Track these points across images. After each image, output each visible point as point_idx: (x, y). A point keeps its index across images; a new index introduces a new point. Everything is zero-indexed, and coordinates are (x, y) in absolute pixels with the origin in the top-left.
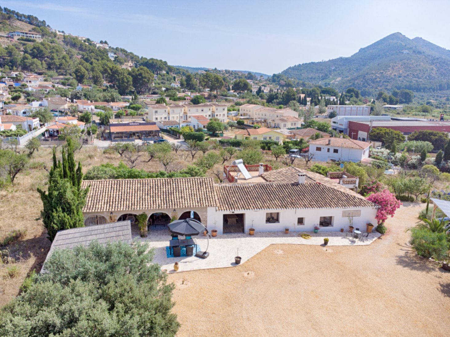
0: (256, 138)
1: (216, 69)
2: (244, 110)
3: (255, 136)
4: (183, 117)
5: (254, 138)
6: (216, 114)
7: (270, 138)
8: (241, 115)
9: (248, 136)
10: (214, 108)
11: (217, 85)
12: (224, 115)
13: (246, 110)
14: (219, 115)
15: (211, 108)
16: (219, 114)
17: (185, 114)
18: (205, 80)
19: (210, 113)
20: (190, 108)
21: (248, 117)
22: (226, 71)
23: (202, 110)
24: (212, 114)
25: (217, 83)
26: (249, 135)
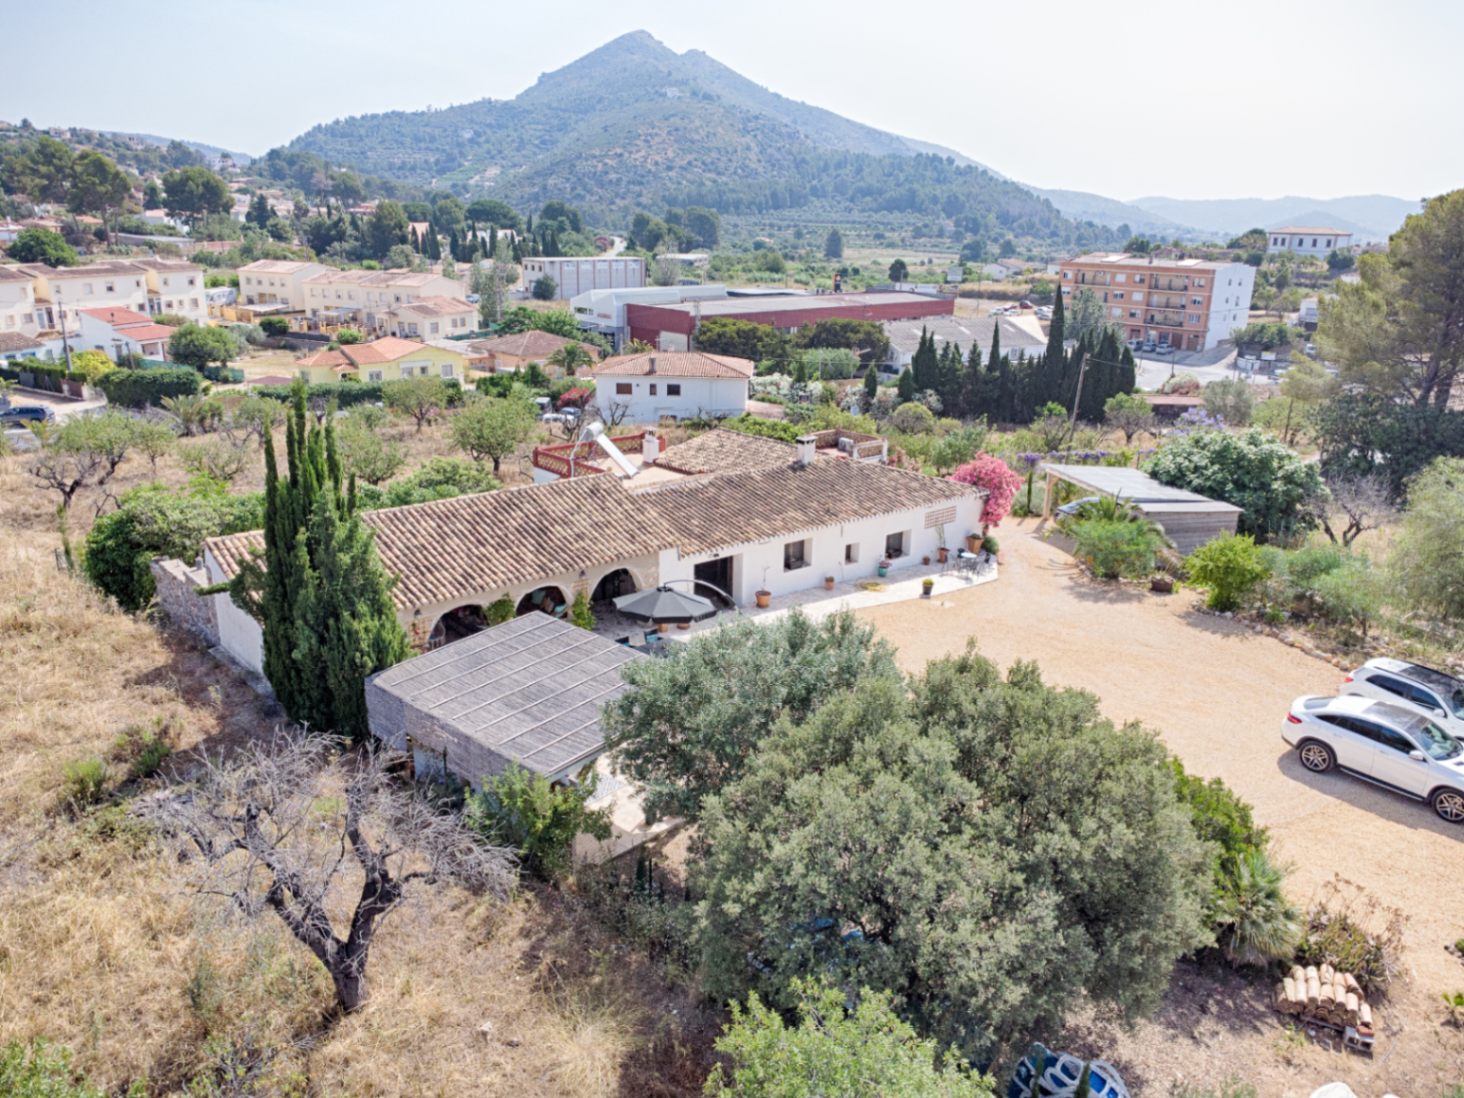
0: (378, 376)
1: (26, 124)
2: (260, 283)
3: (375, 369)
4: (35, 318)
5: (371, 376)
6: (164, 300)
7: (423, 370)
8: (251, 301)
9: (349, 370)
10: (153, 277)
11: (102, 189)
12: (195, 302)
13: (266, 283)
14: (175, 304)
15: (143, 279)
16: (175, 300)
17: (43, 307)
18: (43, 169)
19: (140, 297)
20: (58, 282)
21: (280, 306)
22: (73, 131)
23: (110, 289)
24: (151, 301)
25: (101, 183)
26: (352, 364)
